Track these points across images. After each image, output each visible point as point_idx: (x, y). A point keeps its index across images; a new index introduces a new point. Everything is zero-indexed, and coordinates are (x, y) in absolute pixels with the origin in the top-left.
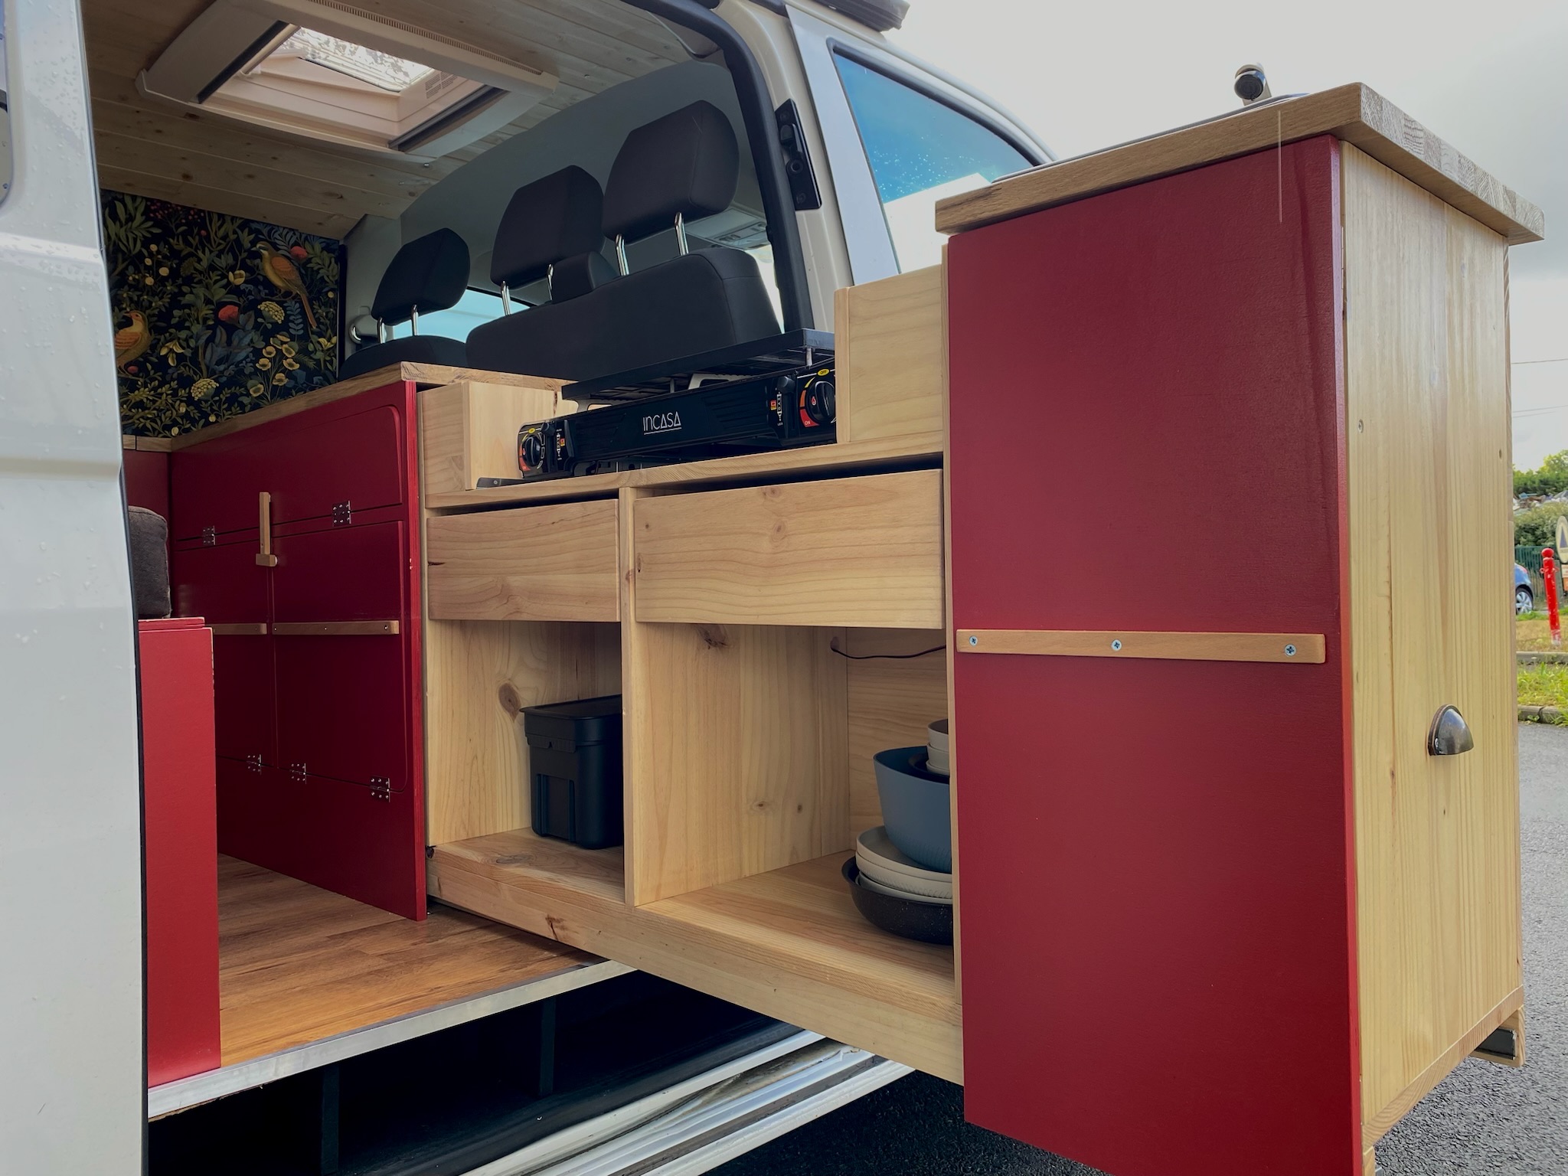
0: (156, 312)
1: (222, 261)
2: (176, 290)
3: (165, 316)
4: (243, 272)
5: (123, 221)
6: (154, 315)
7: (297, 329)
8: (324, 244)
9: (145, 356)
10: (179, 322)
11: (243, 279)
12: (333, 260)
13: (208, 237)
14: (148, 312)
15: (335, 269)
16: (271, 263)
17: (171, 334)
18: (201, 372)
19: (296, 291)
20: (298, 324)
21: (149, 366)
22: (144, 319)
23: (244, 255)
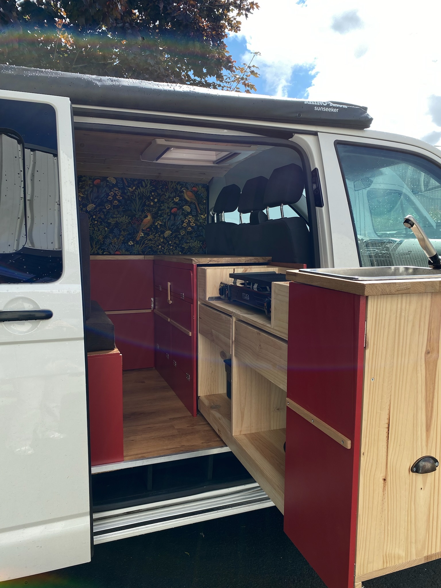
0: (154, 212)
1: (172, 195)
2: (159, 205)
3: (157, 213)
4: (178, 198)
5: (144, 187)
6: (154, 213)
7: (194, 213)
8: (202, 186)
9: (151, 225)
10: (160, 215)
11: (178, 200)
12: (205, 190)
13: (168, 188)
14: (152, 213)
15: (206, 193)
16: (186, 194)
17: (158, 219)
18: (167, 229)
19: (194, 201)
20: (195, 212)
21: (153, 229)
22: (151, 215)
23: (178, 192)
